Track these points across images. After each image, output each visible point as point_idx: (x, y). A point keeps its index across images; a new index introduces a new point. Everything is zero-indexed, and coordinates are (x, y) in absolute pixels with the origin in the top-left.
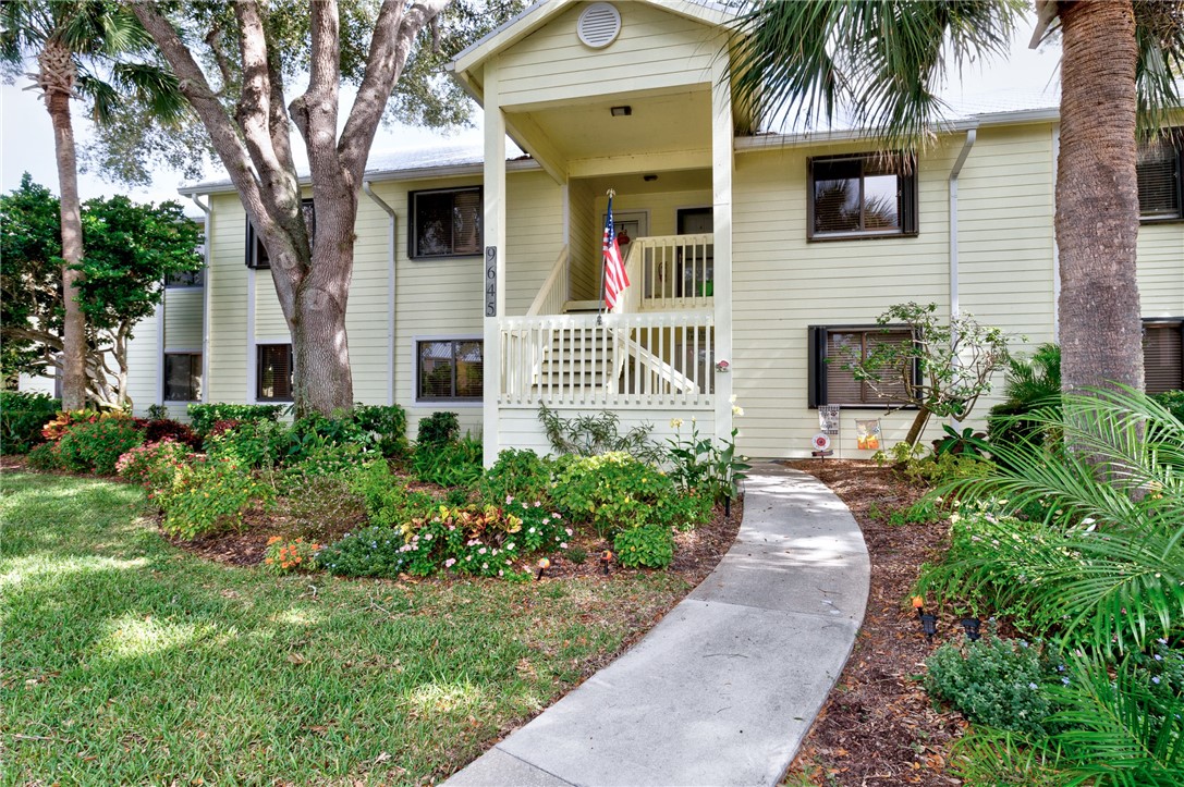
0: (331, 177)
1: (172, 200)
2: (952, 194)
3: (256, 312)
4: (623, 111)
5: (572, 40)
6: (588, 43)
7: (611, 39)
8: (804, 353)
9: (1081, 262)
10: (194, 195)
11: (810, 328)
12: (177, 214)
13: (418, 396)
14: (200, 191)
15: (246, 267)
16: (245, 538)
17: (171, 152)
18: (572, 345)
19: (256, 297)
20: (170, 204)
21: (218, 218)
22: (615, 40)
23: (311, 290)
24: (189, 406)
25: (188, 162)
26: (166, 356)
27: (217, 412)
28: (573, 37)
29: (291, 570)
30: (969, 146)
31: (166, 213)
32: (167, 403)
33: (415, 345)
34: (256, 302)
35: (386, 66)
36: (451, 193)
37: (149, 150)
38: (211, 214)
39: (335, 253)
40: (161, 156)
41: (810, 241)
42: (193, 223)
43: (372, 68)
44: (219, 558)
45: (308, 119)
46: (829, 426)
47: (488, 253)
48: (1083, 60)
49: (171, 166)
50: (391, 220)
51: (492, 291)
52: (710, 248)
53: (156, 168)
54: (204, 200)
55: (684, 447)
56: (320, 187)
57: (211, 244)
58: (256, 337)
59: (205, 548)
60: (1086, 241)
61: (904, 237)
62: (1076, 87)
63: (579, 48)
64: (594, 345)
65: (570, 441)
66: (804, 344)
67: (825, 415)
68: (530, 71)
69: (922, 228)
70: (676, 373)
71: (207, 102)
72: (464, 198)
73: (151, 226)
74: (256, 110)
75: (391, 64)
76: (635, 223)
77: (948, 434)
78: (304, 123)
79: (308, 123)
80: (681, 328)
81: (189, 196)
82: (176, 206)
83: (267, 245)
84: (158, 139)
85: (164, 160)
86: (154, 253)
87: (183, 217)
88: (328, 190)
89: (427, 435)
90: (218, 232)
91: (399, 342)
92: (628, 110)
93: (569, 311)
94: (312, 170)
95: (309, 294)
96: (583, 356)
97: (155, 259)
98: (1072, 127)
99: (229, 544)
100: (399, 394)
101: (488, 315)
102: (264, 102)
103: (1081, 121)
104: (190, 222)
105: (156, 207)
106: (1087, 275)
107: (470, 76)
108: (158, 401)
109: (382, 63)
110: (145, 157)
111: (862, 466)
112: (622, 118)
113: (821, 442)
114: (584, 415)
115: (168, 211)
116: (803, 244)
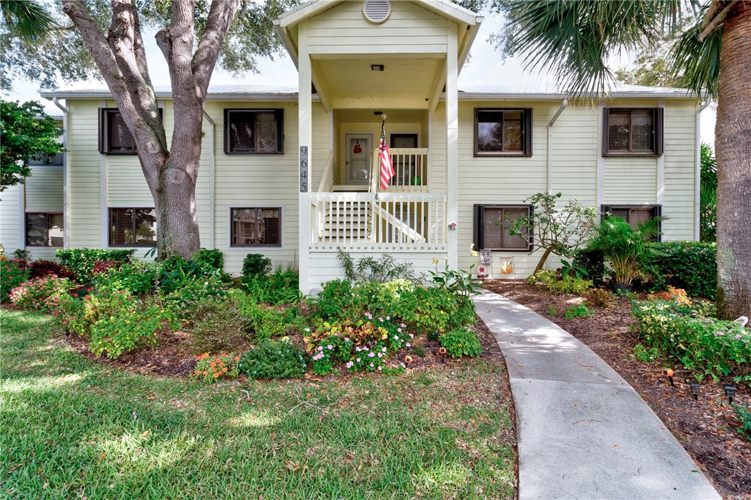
0: (188, 90)
1: (34, 101)
2: (550, 134)
3: (107, 185)
4: (379, 68)
5: (358, 16)
6: (370, 19)
7: (384, 18)
8: (471, 220)
9: (740, 168)
10: (54, 99)
11: (475, 206)
12: (38, 111)
13: (231, 243)
14: (59, 95)
15: (99, 153)
16: (157, 352)
17: (27, 67)
18: (345, 213)
19: (107, 175)
20: (33, 104)
21: (74, 117)
22: (387, 19)
23: (172, 170)
24: (58, 250)
25: (43, 76)
26: (27, 215)
27: (82, 255)
28: (360, 13)
29: (220, 378)
30: (563, 108)
31: (28, 110)
32: (28, 248)
33: (229, 210)
34: (107, 178)
35: (224, 17)
36: (253, 112)
37: (9, 64)
38: (69, 114)
39: (190, 144)
40: (20, 69)
41: (476, 156)
42: (52, 119)
43: (213, 18)
44: (142, 370)
45: (171, 45)
46: (485, 261)
47: (302, 150)
48: (744, 48)
49: (28, 77)
50: (212, 127)
51: (304, 175)
52: (425, 157)
53: (15, 78)
54: (63, 102)
55: (441, 276)
56: (179, 96)
57: (69, 135)
58: (108, 203)
59: (124, 362)
60: (743, 155)
61: (524, 157)
62: (739, 64)
63: (364, 22)
64: (359, 212)
65: (358, 272)
66: (471, 214)
67: (484, 255)
68: (330, 33)
69: (534, 152)
70: (411, 229)
71: (88, 23)
72: (263, 117)
73: (20, 118)
74: (124, 36)
75: (226, 18)
76: (366, 140)
77: (564, 265)
78: (168, 48)
79: (171, 48)
80: (414, 203)
81: (50, 99)
82: (38, 106)
83: (137, 135)
84: (16, 56)
85: (22, 73)
86: (25, 138)
87: (43, 114)
88: (185, 99)
89: (250, 269)
90: (74, 127)
91: (218, 208)
92: (382, 68)
93: (334, 191)
94: (173, 84)
95: (171, 173)
96: (352, 219)
97: (26, 142)
98: (735, 87)
99: (146, 357)
100: (218, 242)
101: (302, 191)
102: (131, 31)
103: (742, 84)
104: (48, 118)
105: (20, 105)
106: (743, 175)
107: (288, 31)
108: (22, 247)
109: (221, 15)
110: (7, 70)
111: (505, 283)
112: (377, 73)
113: (482, 270)
114: (367, 256)
115: (31, 109)
116: (471, 157)
